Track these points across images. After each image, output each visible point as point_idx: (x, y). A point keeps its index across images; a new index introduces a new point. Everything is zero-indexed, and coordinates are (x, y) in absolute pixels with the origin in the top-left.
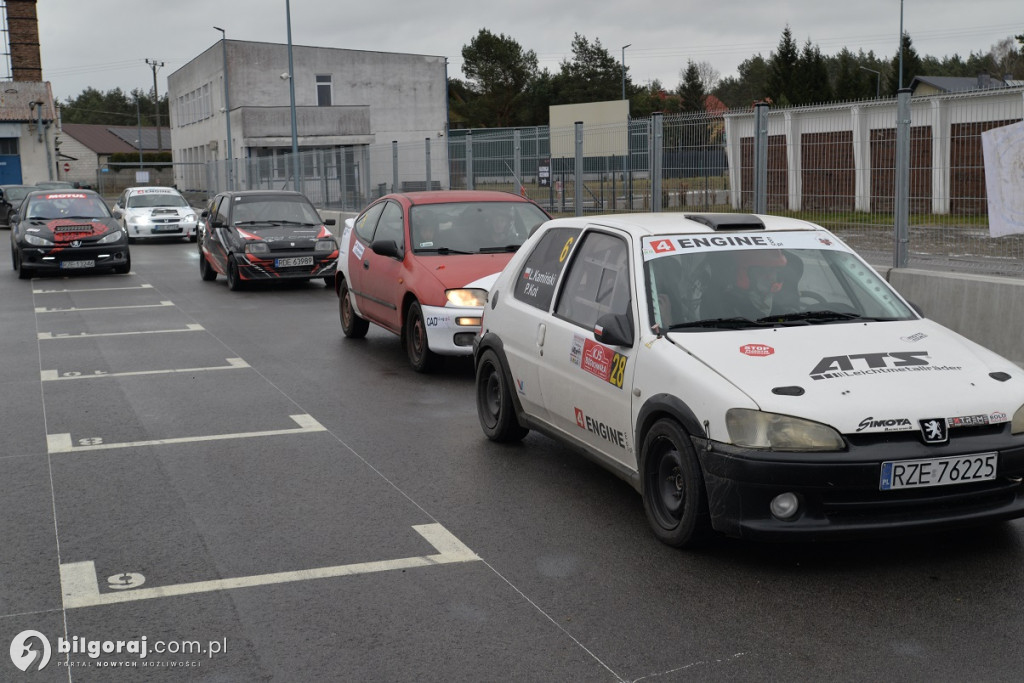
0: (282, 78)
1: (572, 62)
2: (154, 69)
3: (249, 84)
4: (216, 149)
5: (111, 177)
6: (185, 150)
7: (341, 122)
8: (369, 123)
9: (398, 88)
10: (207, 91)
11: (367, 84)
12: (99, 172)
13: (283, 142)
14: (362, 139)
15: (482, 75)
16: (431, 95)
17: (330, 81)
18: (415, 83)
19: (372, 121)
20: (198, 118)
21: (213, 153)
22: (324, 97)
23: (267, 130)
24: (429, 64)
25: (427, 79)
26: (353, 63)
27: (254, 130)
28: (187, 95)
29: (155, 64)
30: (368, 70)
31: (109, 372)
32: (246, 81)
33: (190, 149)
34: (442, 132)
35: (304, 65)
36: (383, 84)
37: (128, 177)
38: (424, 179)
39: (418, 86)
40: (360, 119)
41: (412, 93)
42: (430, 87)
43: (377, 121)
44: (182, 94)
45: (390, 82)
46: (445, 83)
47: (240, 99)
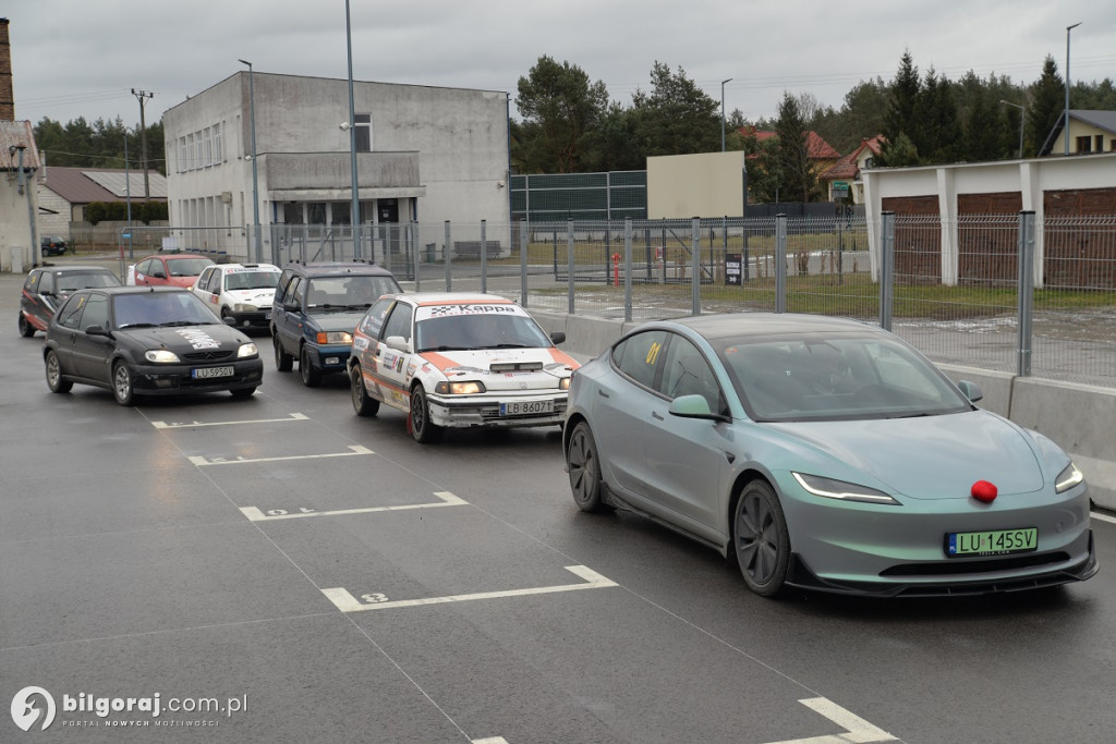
0: (341, 128)
1: (649, 96)
2: (141, 101)
3: (272, 124)
4: (230, 202)
5: (87, 230)
6: (186, 201)
7: (384, 172)
8: (418, 172)
9: (450, 129)
10: (217, 132)
11: (413, 125)
12: (72, 224)
13: (316, 195)
14: (410, 192)
15: (541, 111)
16: (489, 138)
17: (369, 121)
18: (470, 124)
19: (420, 170)
20: (205, 163)
21: (226, 206)
22: (361, 140)
23: (295, 182)
24: (488, 101)
25: (485, 118)
26: (397, 100)
27: (280, 181)
28: (191, 136)
29: (143, 95)
30: (414, 108)
31: (316, 510)
32: (268, 121)
33: (194, 200)
34: (503, 182)
35: (338, 102)
36: (432, 125)
37: (108, 231)
38: (479, 239)
39: (474, 128)
40: (406, 165)
41: (467, 135)
42: (489, 129)
43: (425, 169)
44: (185, 134)
45: (440, 122)
46: (506, 124)
47: (263, 143)
